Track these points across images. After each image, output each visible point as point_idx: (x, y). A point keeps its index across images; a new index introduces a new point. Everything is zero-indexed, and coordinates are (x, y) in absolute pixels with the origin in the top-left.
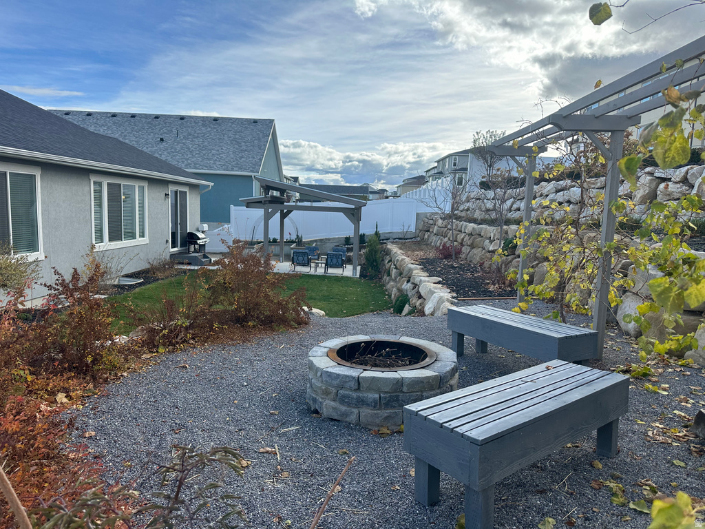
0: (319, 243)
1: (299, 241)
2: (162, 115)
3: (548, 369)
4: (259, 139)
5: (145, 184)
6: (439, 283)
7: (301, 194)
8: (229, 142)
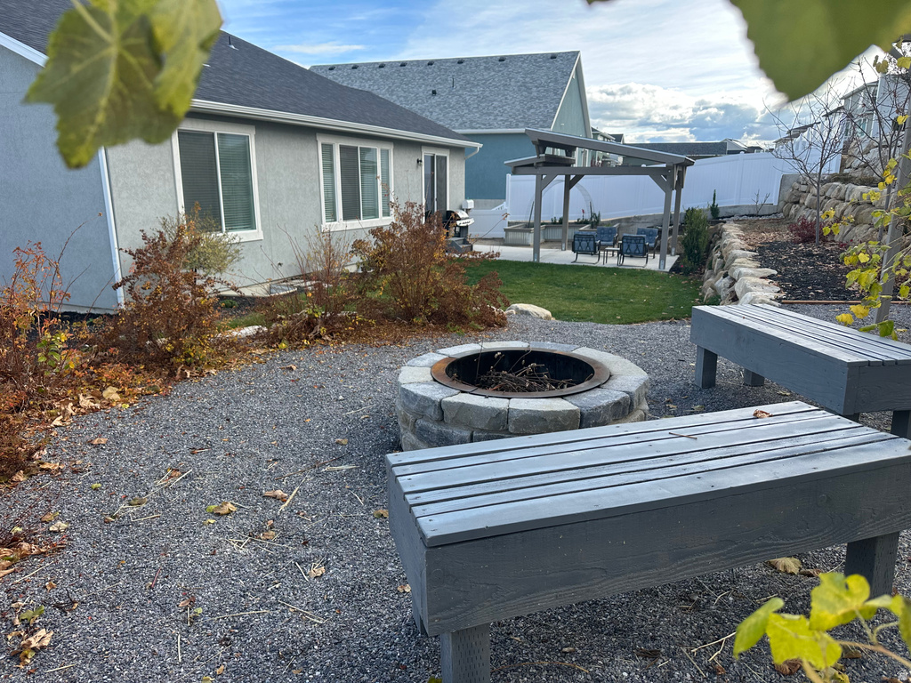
0: (623, 224)
1: (595, 222)
2: (437, 60)
3: (756, 416)
4: (556, 80)
5: (390, 147)
6: (770, 277)
7: (626, 157)
8: (516, 89)
